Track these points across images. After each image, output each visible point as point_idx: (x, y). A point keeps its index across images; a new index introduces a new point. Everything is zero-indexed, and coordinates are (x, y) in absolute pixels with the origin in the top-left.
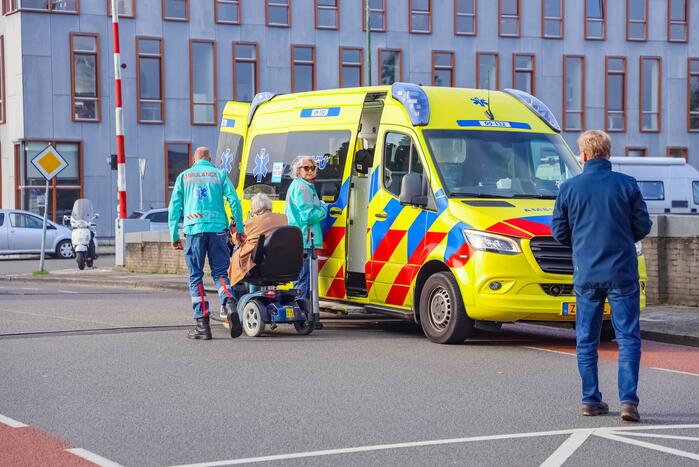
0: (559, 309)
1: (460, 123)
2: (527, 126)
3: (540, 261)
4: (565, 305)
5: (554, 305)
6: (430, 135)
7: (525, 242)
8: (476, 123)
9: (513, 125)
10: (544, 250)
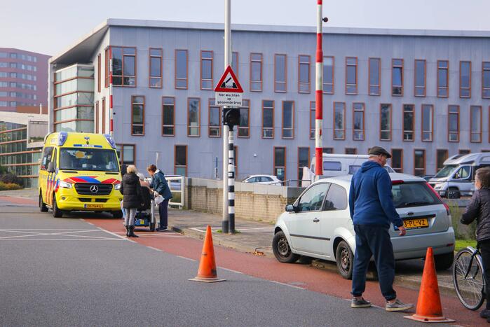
0: (83, 206)
1: (75, 145)
2: (101, 147)
3: (77, 191)
4: (85, 205)
5: (82, 205)
6: (62, 149)
7: (73, 185)
8: (81, 145)
9: (95, 146)
10: (79, 187)
